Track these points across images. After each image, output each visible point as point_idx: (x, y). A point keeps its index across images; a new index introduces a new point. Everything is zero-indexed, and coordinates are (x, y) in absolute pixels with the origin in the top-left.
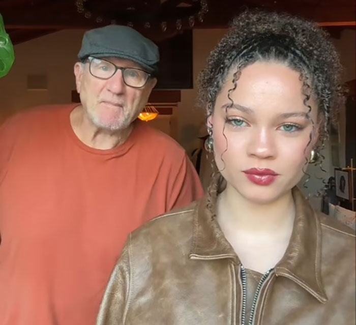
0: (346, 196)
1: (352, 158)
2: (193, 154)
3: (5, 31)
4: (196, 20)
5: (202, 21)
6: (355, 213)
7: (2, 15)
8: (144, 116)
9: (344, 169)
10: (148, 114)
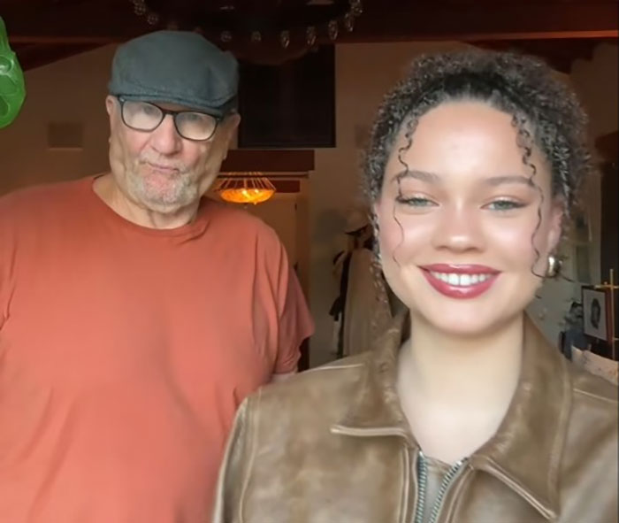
0: (601, 334)
1: (612, 267)
2: (335, 260)
3: (8, 47)
4: (341, 27)
5: (351, 29)
6: (616, 363)
7: (4, 19)
8: (251, 195)
9: (598, 286)
10: (257, 191)
